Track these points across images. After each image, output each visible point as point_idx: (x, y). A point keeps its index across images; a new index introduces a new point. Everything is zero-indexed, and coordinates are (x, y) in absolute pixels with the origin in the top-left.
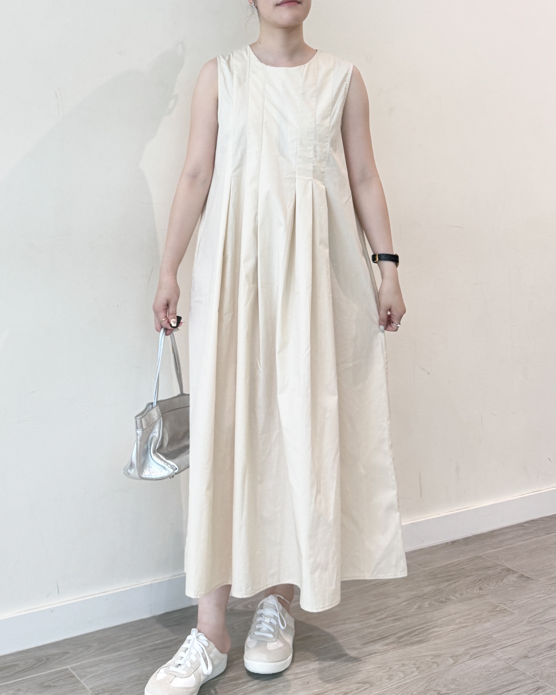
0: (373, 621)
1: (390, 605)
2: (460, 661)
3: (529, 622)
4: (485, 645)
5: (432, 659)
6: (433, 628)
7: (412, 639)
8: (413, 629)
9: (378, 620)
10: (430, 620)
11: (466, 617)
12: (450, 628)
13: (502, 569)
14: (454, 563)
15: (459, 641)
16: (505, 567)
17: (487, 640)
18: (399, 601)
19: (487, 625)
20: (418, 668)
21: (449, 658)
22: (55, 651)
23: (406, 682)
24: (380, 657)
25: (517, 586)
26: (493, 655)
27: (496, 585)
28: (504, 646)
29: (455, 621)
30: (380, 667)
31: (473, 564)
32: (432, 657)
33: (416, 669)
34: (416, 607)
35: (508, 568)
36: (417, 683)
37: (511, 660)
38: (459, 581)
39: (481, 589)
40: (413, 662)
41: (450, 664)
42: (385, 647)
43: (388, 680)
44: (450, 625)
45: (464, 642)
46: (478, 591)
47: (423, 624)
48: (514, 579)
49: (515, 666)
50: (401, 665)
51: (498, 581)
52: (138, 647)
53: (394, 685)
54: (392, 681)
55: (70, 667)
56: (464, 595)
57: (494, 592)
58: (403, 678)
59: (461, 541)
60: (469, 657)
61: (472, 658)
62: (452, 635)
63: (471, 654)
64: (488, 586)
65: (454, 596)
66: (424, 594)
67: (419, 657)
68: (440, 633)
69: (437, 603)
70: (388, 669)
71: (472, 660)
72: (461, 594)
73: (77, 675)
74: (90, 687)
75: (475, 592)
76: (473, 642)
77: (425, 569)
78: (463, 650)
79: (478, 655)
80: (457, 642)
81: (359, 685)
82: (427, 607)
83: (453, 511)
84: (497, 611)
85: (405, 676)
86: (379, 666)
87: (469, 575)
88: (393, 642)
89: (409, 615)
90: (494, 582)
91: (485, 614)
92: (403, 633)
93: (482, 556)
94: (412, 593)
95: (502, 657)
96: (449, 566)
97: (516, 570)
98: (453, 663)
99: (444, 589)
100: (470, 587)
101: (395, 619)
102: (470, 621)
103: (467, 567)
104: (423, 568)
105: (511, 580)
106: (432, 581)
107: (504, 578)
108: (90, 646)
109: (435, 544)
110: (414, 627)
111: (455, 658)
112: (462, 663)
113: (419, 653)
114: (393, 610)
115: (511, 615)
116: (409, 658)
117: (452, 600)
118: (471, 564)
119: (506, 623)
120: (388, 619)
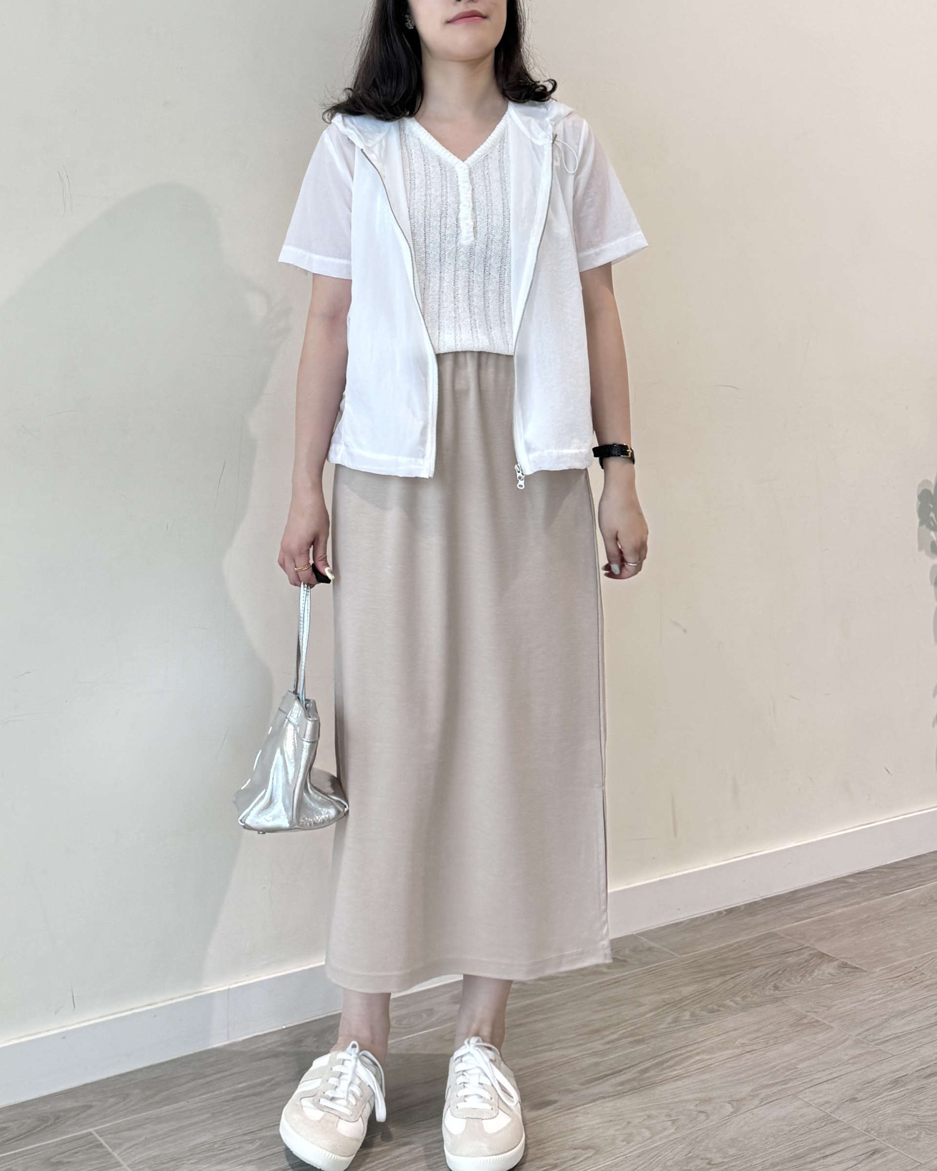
0: (598, 1046)
1: (627, 1018)
2: (744, 1109)
3: (857, 1042)
4: (784, 1081)
5: (696, 1106)
6: (698, 1054)
7: (665, 1074)
8: (665, 1057)
9: (608, 1043)
10: (695, 1040)
11: (753, 1036)
13: (811, 954)
14: (732, 945)
15: (742, 1076)
16: (815, 951)
17: (788, 1073)
18: (642, 1009)
19: (788, 1048)
20: (674, 1121)
21: (727, 1104)
22: (69, 1104)
23: (655, 1145)
24: (610, 1104)
25: (836, 981)
26: (797, 1098)
27: (801, 981)
28: (816, 1082)
29: (734, 1042)
30: (611, 1121)
31: (762, 946)
32: (698, 1102)
33: (670, 1123)
34: (669, 1019)
35: (820, 952)
36: (673, 1147)
37: (827, 1105)
38: (739, 975)
39: (776, 988)
40: (666, 1111)
41: (728, 1114)
42: (619, 1088)
43: (625, 1143)
44: (727, 1049)
45: (750, 1077)
46: (772, 992)
47: (682, 1047)
48: (832, 971)
49: (834, 1116)
50: (646, 1117)
51: (806, 974)
53: (635, 1150)
54: (632, 1144)
55: (95, 1131)
56: (749, 999)
57: (799, 993)
58: (650, 1138)
59: (743, 908)
60: (758, 1102)
61: (763, 1104)
62: (729, 1065)
63: (762, 1096)
64: (788, 984)
65: (732, 1001)
66: (683, 999)
67: (677, 1102)
68: (710, 1062)
69: (703, 1013)
70: (624, 1125)
71: (764, 1107)
72: (745, 996)
73: (106, 1143)
74: (130, 1162)
75: (767, 993)
76: (765, 1076)
77: (684, 956)
78: (749, 1090)
79: (773, 1099)
80: (737, 1077)
81: (575, 1151)
82: (688, 1020)
83: (729, 859)
84: (804, 1024)
85: (654, 1134)
86: (610, 1119)
87: (756, 965)
88: (633, 1079)
89: (658, 1034)
90: (798, 977)
91: (784, 1030)
92: (648, 1064)
93: (779, 933)
94: (664, 997)
95: (814, 1100)
96: (724, 951)
97: (834, 956)
98: (732, 1113)
99: (715, 989)
100: (759, 985)
101: (635, 1041)
102: (759, 1041)
103: (753, 951)
104: (681, 955)
105: (827, 972)
106: (696, 976)
107: (814, 969)
108: (128, 1095)
109: (699, 916)
110: (666, 1053)
111: (735, 1104)
112: (748, 1111)
113: (675, 1096)
114: (631, 1026)
115: (827, 1030)
116: (659, 1105)
117: (728, 1007)
118: (759, 947)
119: (819, 1044)
120: (625, 1040)
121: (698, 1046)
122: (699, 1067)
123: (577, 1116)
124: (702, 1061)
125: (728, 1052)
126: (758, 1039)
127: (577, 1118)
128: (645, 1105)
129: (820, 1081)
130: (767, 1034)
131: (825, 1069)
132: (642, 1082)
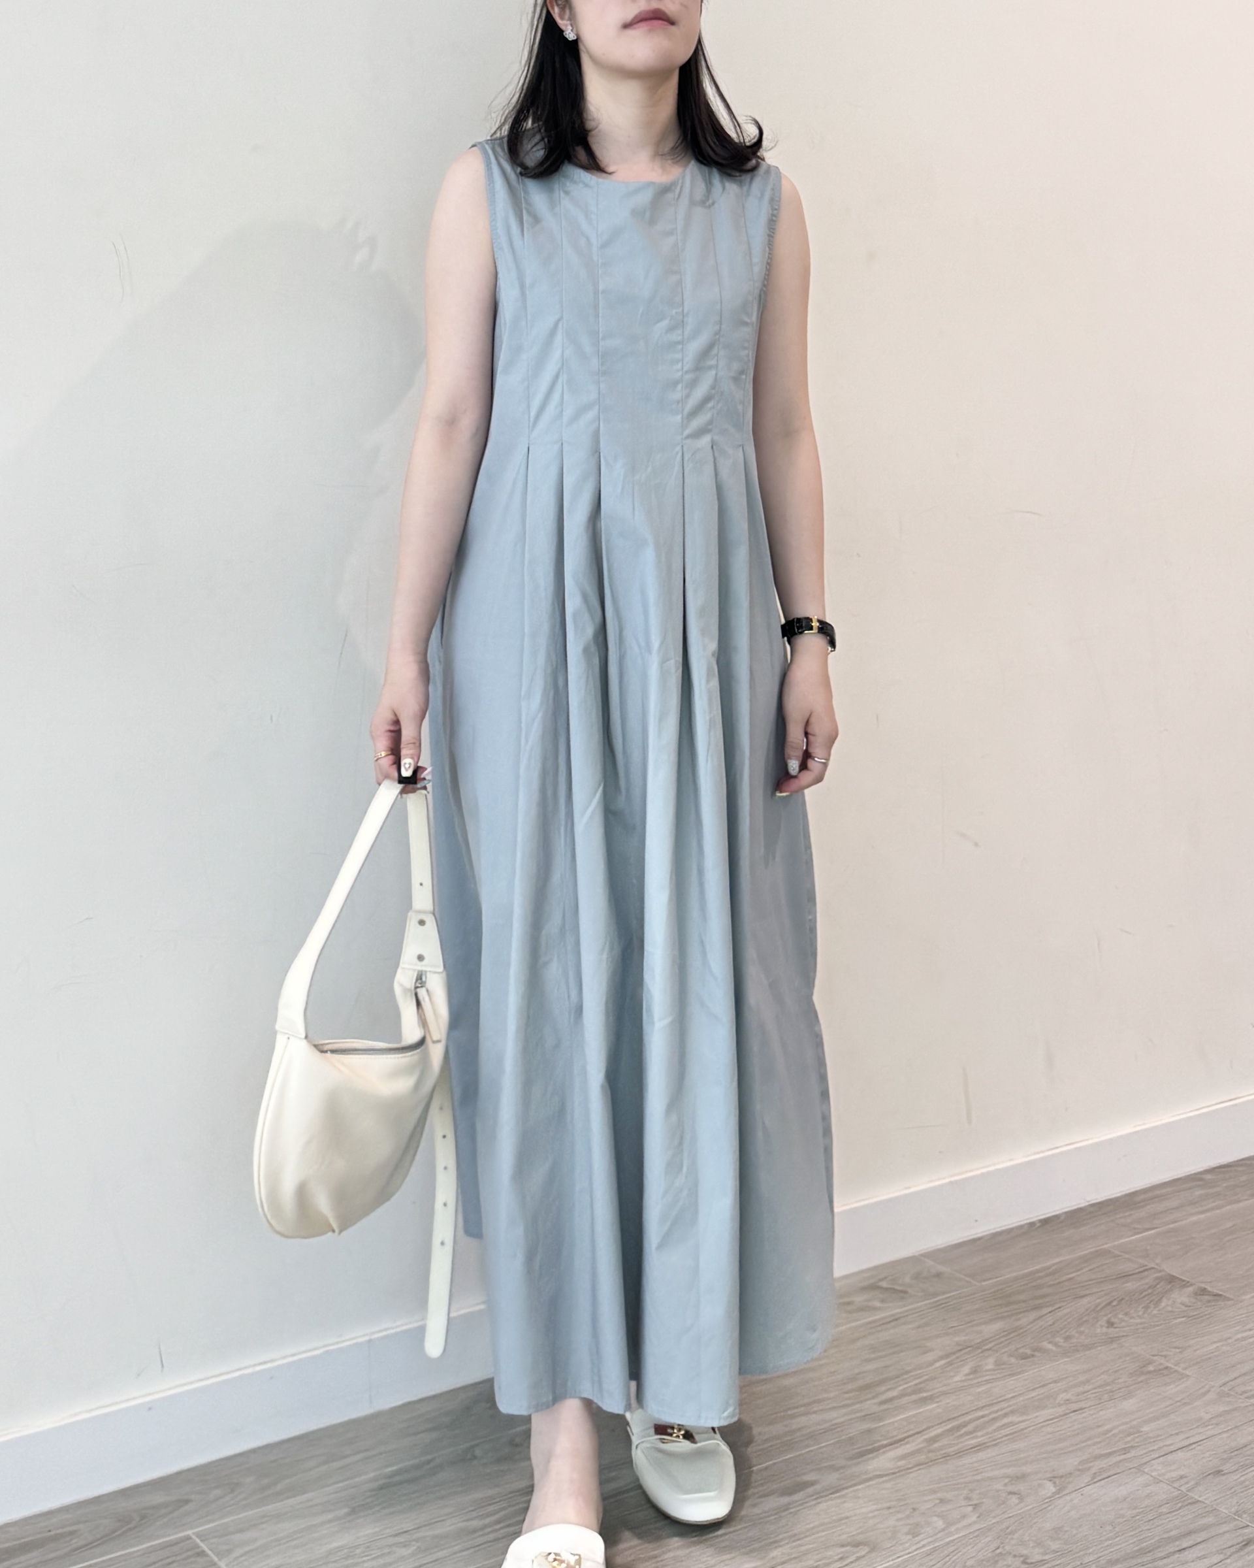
0: (870, 1406)
1: (908, 1368)
2: (1070, 1488)
3: (1222, 1395)
4: (1124, 1449)
5: (1006, 1485)
6: (1006, 1415)
7: (961, 1442)
8: (961, 1420)
9: (883, 1403)
10: (1000, 1397)
11: (1081, 1389)
12: (1046, 1413)
13: (1157, 1278)
14: (1048, 1268)
15: (1066, 1443)
16: (1163, 1273)
17: (1129, 1439)
18: (930, 1357)
19: (1127, 1405)
20: (975, 1506)
21: (1045, 1481)
22: (159, 1498)
23: (951, 1538)
24: (888, 1485)
25: (1192, 1314)
26: (1145, 1472)
27: (1144, 1314)
28: (1166, 1450)
29: (1055, 1399)
30: (889, 1508)
31: (1091, 1267)
32: (1007, 1480)
33: (970, 1508)
34: (966, 1369)
35: (1170, 1275)
36: (975, 1541)
37: (1185, 1480)
38: (1060, 1308)
39: (1110, 1324)
40: (965, 1492)
41: (1049, 1495)
42: (901, 1463)
43: (910, 1537)
44: (1045, 1408)
45: (1077, 1444)
46: (1105, 1330)
47: (985, 1407)
48: (1185, 1300)
49: (1193, 1495)
50: (938, 1501)
51: (1152, 1306)
52: (345, 1483)
53: (924, 1546)
54: (919, 1538)
55: (194, 1533)
56: (1074, 1340)
57: (1141, 1330)
59: (1062, 1218)
60: (1089, 1479)
61: (1096, 1480)
62: (1050, 1429)
63: (1093, 1471)
64: (1126, 1318)
65: (1049, 1343)
66: (983, 1341)
67: (978, 1481)
68: (1022, 1426)
69: (1013, 1360)
70: (908, 1513)
71: (1096, 1485)
72: (1067, 1336)
73: (210, 1550)
75: (1098, 1331)
76: (1097, 1443)
77: (984, 1283)
78: (1076, 1463)
79: (1109, 1474)
80: (1061, 1445)
81: (843, 1549)
82: (994, 1370)
83: (1042, 1152)
84: (1149, 1372)
85: (949, 1524)
86: (888, 1505)
87: (1084, 1293)
88: (919, 1451)
89: (951, 1389)
90: (1140, 1308)
91: (1122, 1380)
92: (939, 1431)
93: (1112, 1250)
94: (957, 1339)
95: (1164, 1474)
96: (1037, 1275)
97: (1188, 1280)
98: (1054, 1493)
99: (1028, 1328)
100: (1087, 1320)
101: (921, 1399)
102: (1089, 1396)
103: (1078, 1276)
104: (980, 1282)
105: (1179, 1301)
106: (1002, 1310)
107: (1163, 1296)
108: (237, 1484)
109: (1004, 1228)
110: (963, 1415)
111: (1057, 1482)
112: (1075, 1491)
113: (976, 1473)
114: (914, 1379)
115: (1180, 1379)
116: (954, 1485)
117: (1046, 1351)
118: (1084, 1270)
119: (1170, 1398)
120: (906, 1400)
121: (1006, 1405)
122: (1007, 1433)
123: (845, 1502)
124: (1011, 1424)
125: (1045, 1412)
126: (1087, 1394)
127: (846, 1505)
128: (936, 1486)
129: (1172, 1448)
130: (1099, 1387)
131: (1180, 1432)
132: (930, 1455)
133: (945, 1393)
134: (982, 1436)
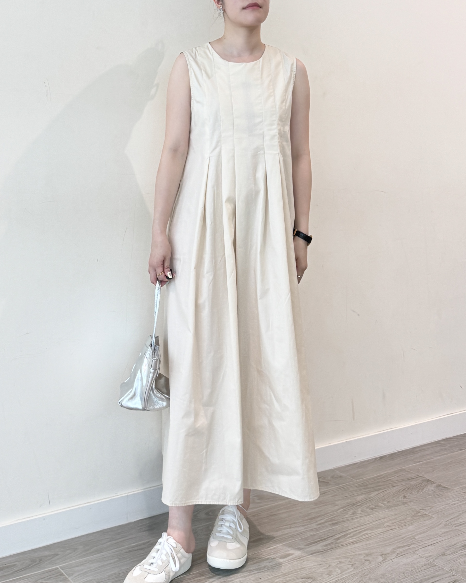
0: (314, 526)
1: (329, 512)
2: (388, 559)
3: (446, 525)
4: (409, 544)
5: (364, 557)
6: (365, 530)
7: (348, 540)
8: (348, 532)
9: (319, 524)
10: (363, 523)
11: (393, 521)
12: (380, 530)
13: (422, 480)
14: (382, 475)
15: (388, 542)
16: (425, 478)
17: (411, 541)
18: (337, 508)
19: (411, 528)
20: (353, 565)
21: (379, 556)
22: (47, 553)
23: (343, 577)
24: (321, 556)
25: (435, 494)
26: (416, 554)
27: (417, 493)
28: (425, 545)
29: (383, 525)
30: (320, 565)
31: (398, 476)
32: (365, 555)
33: (351, 565)
34: (350, 513)
35: (427, 479)
36: (352, 578)
37: (431, 557)
38: (386, 490)
39: (405, 497)
40: (349, 559)
41: (380, 561)
42: (325, 548)
43: (328, 576)
44: (380, 528)
45: (391, 542)
46: (403, 499)
47: (357, 527)
48: (433, 488)
49: (434, 563)
50: (339, 563)
51: (420, 490)
52: (117, 549)
53: (333, 579)
54: (332, 576)
55: (59, 567)
56: (391, 503)
57: (416, 500)
58: (340, 573)
59: (388, 456)
60: (396, 555)
61: (398, 556)
62: (381, 536)
63: (397, 552)
64: (411, 495)
65: (382, 503)
66: (357, 502)
67: (354, 555)
68: (371, 535)
69: (368, 510)
70: (327, 567)
71: (398, 558)
72: (388, 501)
73: (65, 573)
75: (400, 500)
76: (399, 542)
77: (358, 480)
78: (391, 549)
79: (404, 553)
80: (385, 543)
81: (303, 580)
82: (361, 513)
83: (381, 431)
84: (419, 516)
85: (342, 572)
86: (320, 563)
87: (395, 485)
88: (332, 543)
89: (345, 520)
90: (416, 491)
91: (409, 518)
92: (339, 536)
93: (406, 469)
94: (347, 501)
95: (424, 554)
96: (378, 478)
97: (434, 481)
98: (382, 560)
99: (374, 497)
100: (395, 496)
101: (333, 523)
102: (396, 524)
103: (393, 478)
104: (356, 480)
105: (430, 489)
106: (363, 491)
107: (424, 487)
108: (76, 548)
109: (366, 460)
110: (349, 530)
111: (384, 556)
112: (390, 560)
113: (353, 552)
114: (331, 516)
115: (431, 518)
116: (345, 556)
117: (380, 507)
118: (396, 476)
119: (427, 526)
120: (328, 523)
121: (365, 527)
122: (365, 537)
123: (303, 562)
124: (367, 534)
126: (395, 523)
127: (304, 563)
128: (339, 556)
129: (427, 545)
130: (400, 521)
131: (430, 539)
132: (336, 545)
133: (342, 522)
134: (356, 538)
